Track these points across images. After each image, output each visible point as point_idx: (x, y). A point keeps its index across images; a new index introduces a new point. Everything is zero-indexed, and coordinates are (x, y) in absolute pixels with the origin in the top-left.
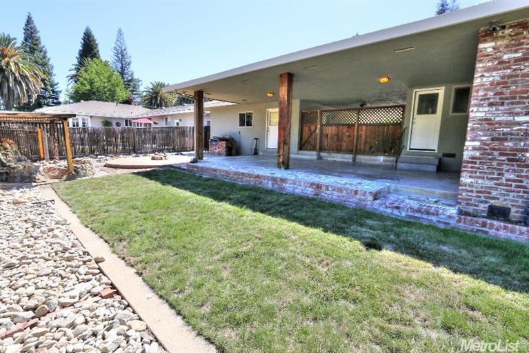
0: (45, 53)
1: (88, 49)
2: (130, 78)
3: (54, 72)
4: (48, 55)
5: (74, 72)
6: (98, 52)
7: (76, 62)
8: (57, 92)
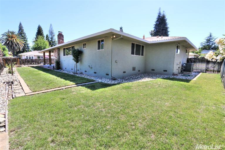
0: (25, 34)
1: (40, 32)
2: (54, 41)
3: (28, 40)
4: (26, 35)
5: (35, 40)
6: (43, 32)
7: (35, 36)
8: (29, 47)
